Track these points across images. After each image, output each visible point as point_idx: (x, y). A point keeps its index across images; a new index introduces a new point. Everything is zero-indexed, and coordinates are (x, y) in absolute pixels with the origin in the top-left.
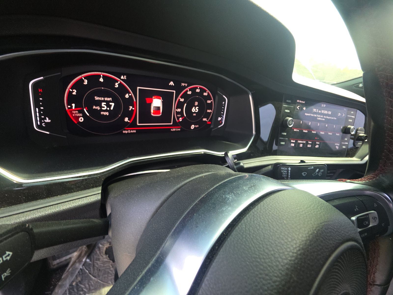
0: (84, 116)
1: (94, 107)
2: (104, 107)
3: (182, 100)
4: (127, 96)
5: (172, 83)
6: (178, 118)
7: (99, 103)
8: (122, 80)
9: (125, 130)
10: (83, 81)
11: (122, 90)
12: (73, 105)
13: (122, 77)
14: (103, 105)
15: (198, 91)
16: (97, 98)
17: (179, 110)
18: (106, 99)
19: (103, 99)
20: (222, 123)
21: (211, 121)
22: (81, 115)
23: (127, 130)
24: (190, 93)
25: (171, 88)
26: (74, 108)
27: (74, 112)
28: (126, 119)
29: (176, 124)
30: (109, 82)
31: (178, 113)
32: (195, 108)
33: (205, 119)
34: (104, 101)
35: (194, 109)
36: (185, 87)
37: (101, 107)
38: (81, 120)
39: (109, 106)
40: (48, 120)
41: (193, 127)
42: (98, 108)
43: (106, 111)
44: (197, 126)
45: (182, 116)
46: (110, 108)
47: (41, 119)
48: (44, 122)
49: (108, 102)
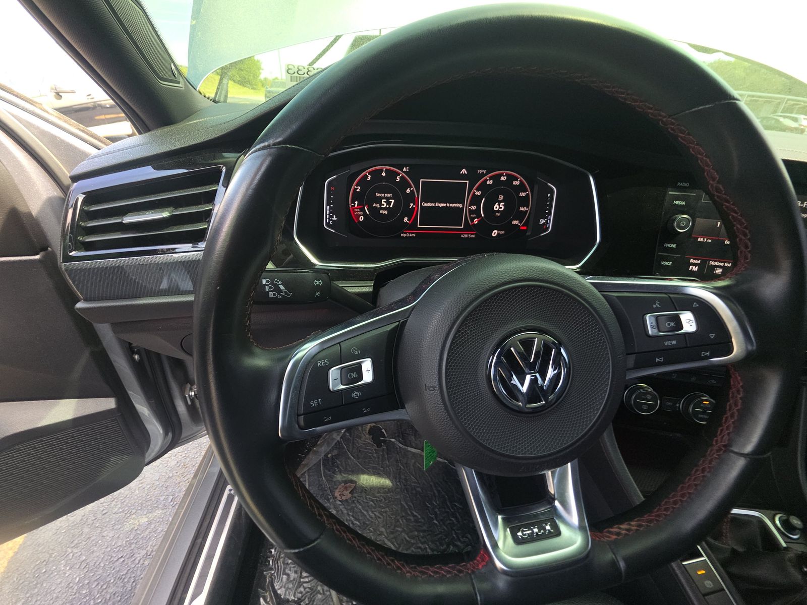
0: (365, 214)
1: (374, 205)
2: (384, 205)
3: (478, 193)
4: (408, 191)
5: (464, 171)
6: (472, 221)
7: (379, 200)
8: (404, 172)
9: (403, 233)
10: (367, 177)
11: (404, 184)
12: (356, 203)
13: (404, 170)
14: (383, 203)
15: (503, 178)
16: (378, 195)
17: (474, 208)
18: (387, 195)
19: (383, 195)
20: (548, 229)
21: (526, 224)
22: (361, 213)
23: (406, 233)
24: (490, 182)
25: (464, 177)
26: (356, 206)
27: (356, 210)
28: (406, 219)
29: (468, 228)
30: (392, 175)
31: (471, 212)
32: (499, 205)
33: (515, 222)
34: (384, 198)
35: (496, 205)
36: (483, 175)
37: (381, 204)
38: (362, 218)
39: (389, 203)
40: (334, 218)
41: (495, 233)
42: (378, 206)
43: (385, 209)
44: (502, 232)
45: (479, 216)
46: (390, 205)
47: (331, 217)
48: (332, 220)
49: (388, 199)
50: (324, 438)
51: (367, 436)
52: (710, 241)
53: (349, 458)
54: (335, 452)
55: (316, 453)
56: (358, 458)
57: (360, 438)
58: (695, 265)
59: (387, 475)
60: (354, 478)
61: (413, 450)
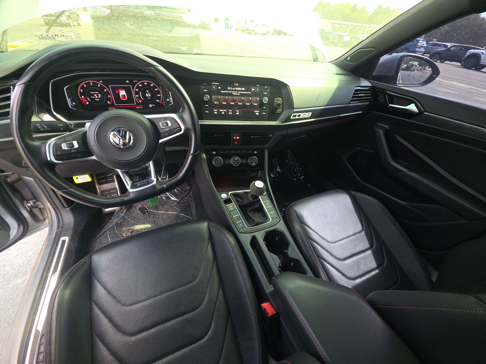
0: (88, 101)
1: (92, 97)
3: (137, 90)
4: (105, 90)
5: (127, 81)
6: (139, 101)
7: (93, 95)
8: (100, 83)
9: (109, 108)
10: (84, 86)
11: (102, 88)
12: (83, 96)
13: (100, 82)
14: (95, 96)
15: (145, 84)
16: (92, 93)
17: (137, 96)
18: (96, 93)
19: (94, 93)
20: (171, 103)
21: (162, 101)
22: (87, 101)
23: (111, 108)
24: (140, 85)
25: (128, 84)
26: (83, 98)
27: (83, 100)
28: (109, 102)
29: (138, 104)
30: (95, 85)
31: (137, 98)
32: (148, 94)
33: (157, 101)
34: (95, 94)
35: (147, 94)
36: (136, 83)
37: (95, 97)
38: (87, 103)
39: (99, 96)
40: (74, 104)
41: (151, 106)
42: (93, 97)
43: (97, 98)
44: (154, 105)
45: (141, 99)
47: (72, 103)
48: (73, 104)
49: (97, 94)
50: (115, 216)
51: (138, 211)
52: (218, 103)
53: (129, 221)
54: (122, 220)
55: (111, 222)
56: (134, 220)
57: (135, 213)
58: (216, 111)
59: (149, 223)
60: (132, 228)
61: (161, 212)
